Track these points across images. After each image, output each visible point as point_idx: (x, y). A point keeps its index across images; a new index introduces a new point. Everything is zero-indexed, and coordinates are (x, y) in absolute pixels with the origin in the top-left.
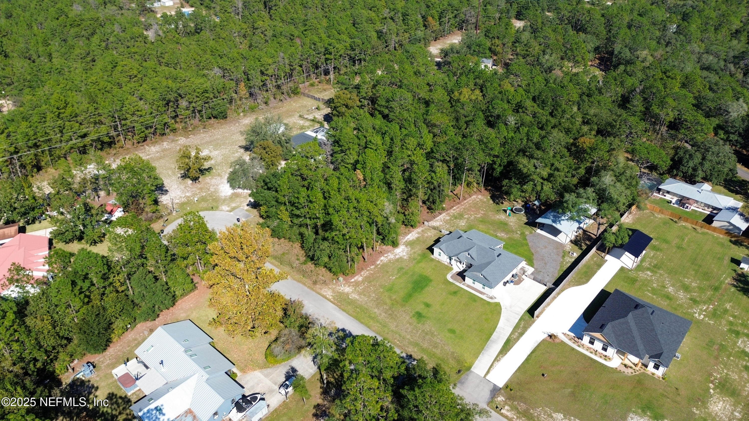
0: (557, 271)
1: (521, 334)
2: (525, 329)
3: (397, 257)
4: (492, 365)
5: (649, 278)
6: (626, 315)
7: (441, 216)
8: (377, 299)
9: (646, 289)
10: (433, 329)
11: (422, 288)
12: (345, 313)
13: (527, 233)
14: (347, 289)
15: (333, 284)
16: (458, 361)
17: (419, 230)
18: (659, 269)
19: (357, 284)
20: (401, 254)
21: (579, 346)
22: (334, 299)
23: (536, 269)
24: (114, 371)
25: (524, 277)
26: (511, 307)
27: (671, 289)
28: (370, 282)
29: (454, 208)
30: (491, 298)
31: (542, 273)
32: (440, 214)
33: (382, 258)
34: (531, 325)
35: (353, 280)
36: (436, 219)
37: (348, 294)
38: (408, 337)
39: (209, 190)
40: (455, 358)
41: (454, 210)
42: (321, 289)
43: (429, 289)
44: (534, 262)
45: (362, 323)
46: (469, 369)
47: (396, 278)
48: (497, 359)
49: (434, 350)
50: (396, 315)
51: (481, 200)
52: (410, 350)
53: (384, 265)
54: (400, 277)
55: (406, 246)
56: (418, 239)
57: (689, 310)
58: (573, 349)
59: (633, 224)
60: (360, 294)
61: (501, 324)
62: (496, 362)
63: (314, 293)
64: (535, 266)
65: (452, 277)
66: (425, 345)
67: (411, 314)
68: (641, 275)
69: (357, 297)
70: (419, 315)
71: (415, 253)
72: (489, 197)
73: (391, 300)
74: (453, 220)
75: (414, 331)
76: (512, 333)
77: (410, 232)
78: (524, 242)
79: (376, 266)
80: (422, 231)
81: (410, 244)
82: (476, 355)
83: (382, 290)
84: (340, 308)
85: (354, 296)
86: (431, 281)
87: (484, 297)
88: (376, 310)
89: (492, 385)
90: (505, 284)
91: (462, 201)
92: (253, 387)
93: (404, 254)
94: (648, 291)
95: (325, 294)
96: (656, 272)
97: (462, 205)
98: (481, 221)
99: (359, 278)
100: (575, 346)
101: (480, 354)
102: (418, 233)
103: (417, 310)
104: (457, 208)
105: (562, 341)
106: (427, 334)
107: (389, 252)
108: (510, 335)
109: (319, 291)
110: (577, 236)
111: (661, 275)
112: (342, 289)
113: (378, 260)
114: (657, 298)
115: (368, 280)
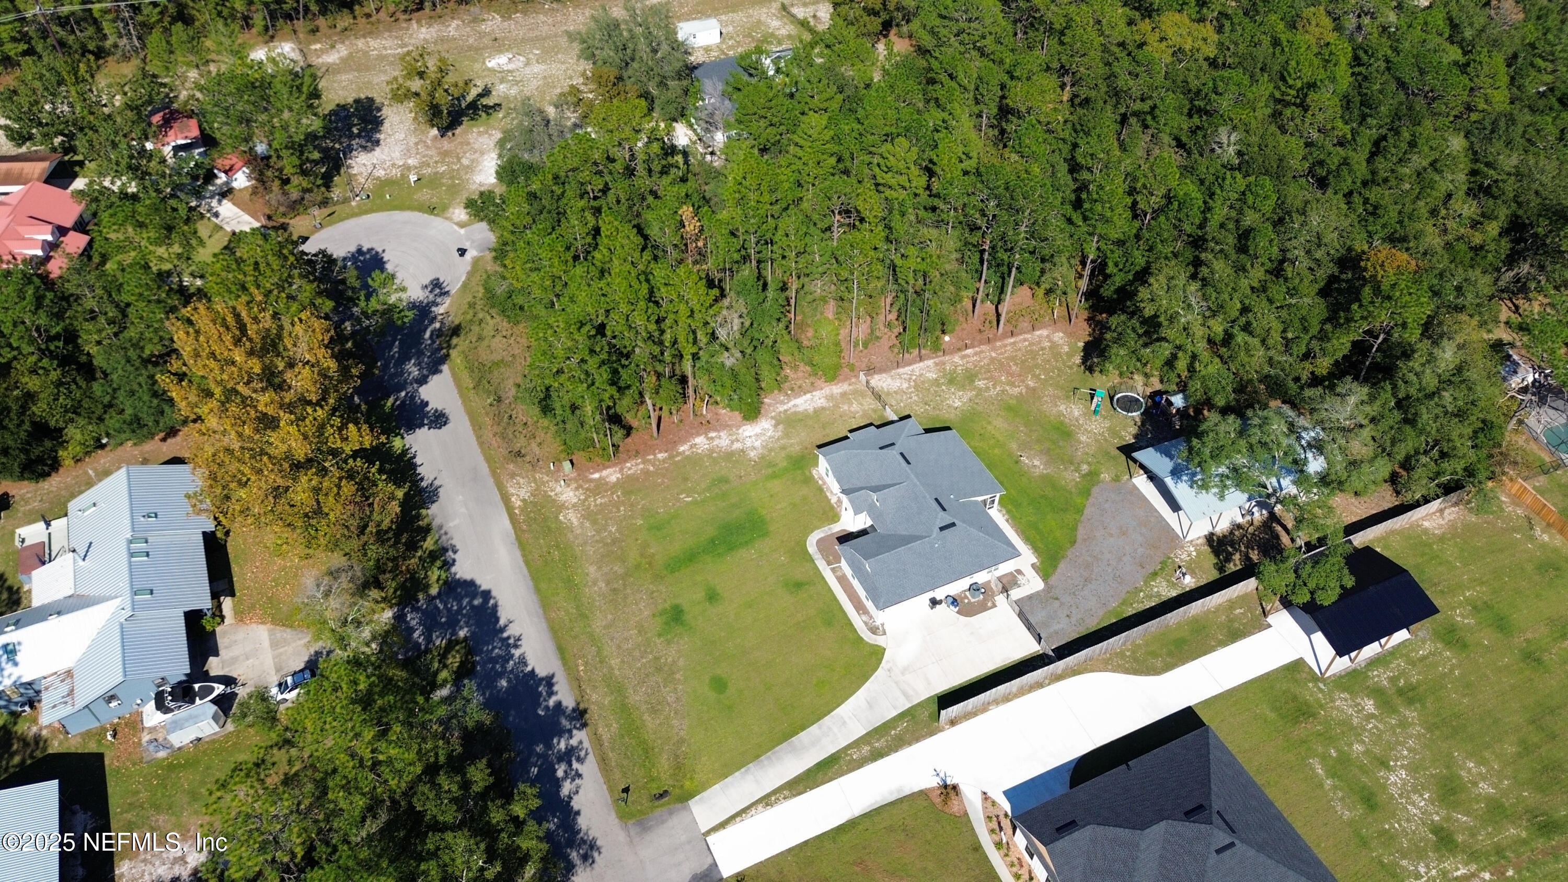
0: (1101, 613)
1: (877, 755)
2: (898, 744)
3: (737, 446)
4: (745, 811)
5: (1355, 721)
6: (1143, 826)
7: (918, 367)
8: (614, 541)
9: (1320, 749)
10: (681, 663)
11: (732, 548)
12: (518, 553)
13: (1105, 476)
14: (567, 494)
15: (549, 473)
16: (678, 768)
17: (837, 389)
18: (1410, 702)
19: (600, 487)
20: (748, 443)
21: (998, 845)
22: (522, 510)
23: (1048, 588)
25: (1000, 599)
26: (904, 671)
27: (1397, 778)
28: (627, 493)
29: (969, 351)
30: (874, 630)
31: (1056, 604)
32: (921, 359)
33: (700, 440)
34: (918, 740)
35: (596, 476)
36: (901, 370)
37: (562, 507)
38: (614, 662)
39: (460, 159)
40: (677, 756)
41: (963, 357)
42: (513, 476)
43: (746, 554)
44: (1062, 566)
45: (538, 590)
46: (686, 797)
47: (695, 502)
48: (767, 801)
49: (646, 717)
50: (625, 597)
51: (1054, 346)
52: (594, 697)
53: (694, 460)
54: (703, 501)
55: (776, 426)
56: (818, 412)
57: (1404, 863)
58: (977, 848)
59: (1442, 539)
60: (589, 515)
61: (844, 710)
62: (760, 807)
63: (491, 481)
64: (1053, 580)
65: (819, 542)
66: (636, 697)
67: (660, 607)
68: (1342, 703)
69: (575, 522)
70: (676, 616)
71: (783, 448)
72: (1081, 344)
73: (642, 555)
74: (939, 385)
75: (637, 654)
76: (856, 744)
77: (813, 387)
78: (1079, 500)
79: (671, 457)
80: (843, 395)
81: (789, 422)
82: (726, 770)
83: (640, 522)
84: (518, 538)
85: (572, 517)
86: (765, 534)
87: (857, 621)
88: (592, 569)
89: (709, 861)
90: (934, 602)
91: (1004, 336)
93: (758, 444)
94: (1324, 758)
95: (512, 491)
96: (1394, 710)
97: (995, 349)
98: (1009, 408)
99: (612, 475)
100: (986, 841)
101: (739, 769)
102: (830, 398)
103: (678, 601)
104: (976, 354)
105: (966, 814)
106: (659, 670)
107: (726, 426)
108: (849, 747)
109: (504, 479)
110: (1239, 526)
111: (1404, 724)
112: (558, 489)
113: (683, 441)
114: (1335, 788)
115: (628, 485)
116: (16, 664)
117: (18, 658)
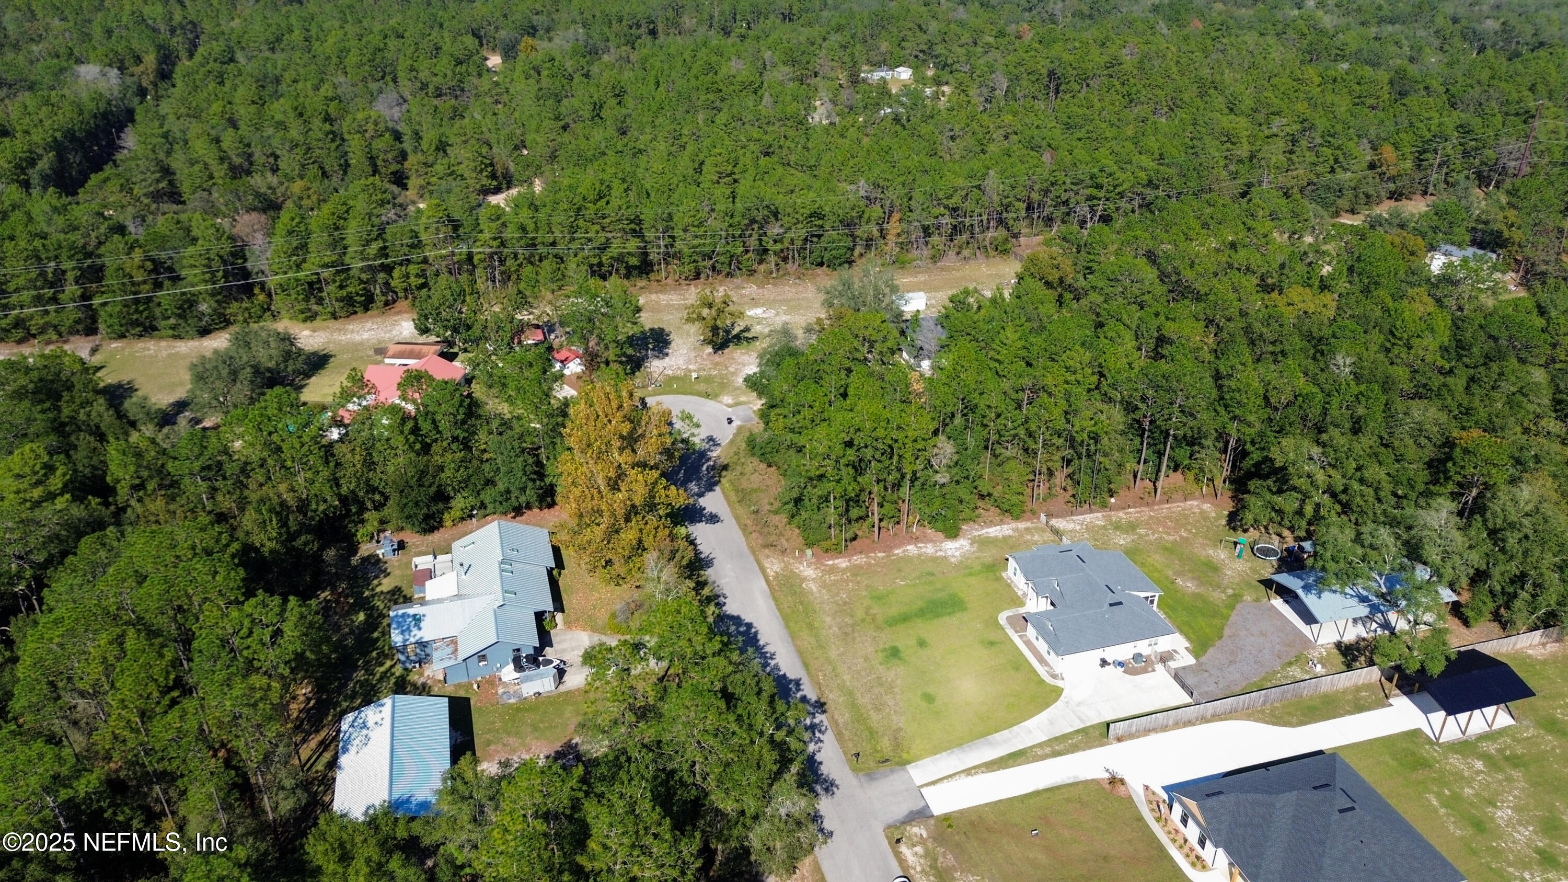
0: (1244, 684)
1: (1057, 754)
2: (1074, 749)
3: (939, 554)
4: (951, 776)
5: (1466, 774)
7: (1088, 517)
8: (845, 603)
9: (1435, 789)
10: (899, 682)
11: (937, 616)
12: (773, 603)
13: (1248, 598)
14: (809, 572)
15: (794, 558)
16: (897, 744)
17: (1022, 525)
18: (1515, 766)
19: (833, 570)
20: (949, 553)
21: (1158, 820)
22: (775, 578)
23: (1199, 664)
24: (417, 560)
25: (1159, 667)
26: (1079, 704)
27: (1503, 814)
28: (853, 575)
29: (1131, 510)
30: (1054, 676)
31: (1206, 674)
32: (1091, 512)
33: (911, 548)
34: (1090, 748)
35: (831, 562)
36: (1075, 518)
37: (804, 579)
38: (847, 677)
39: (727, 368)
40: (896, 739)
41: (1127, 513)
42: (768, 557)
43: (952, 621)
44: (1211, 651)
45: (787, 627)
46: (904, 763)
47: (907, 585)
48: (968, 772)
49: (871, 712)
50: (854, 639)
51: (1203, 512)
52: (831, 696)
53: (908, 559)
54: (914, 585)
55: (971, 544)
56: (1005, 539)
57: (1511, 870)
58: (1140, 819)
59: (1544, 662)
60: (824, 585)
61: (1030, 723)
62: (963, 775)
63: (752, 558)
64: (1203, 659)
65: (1008, 618)
66: (863, 700)
67: (881, 647)
68: (1455, 761)
69: (815, 589)
70: (894, 653)
71: (978, 558)
72: (1226, 513)
73: (867, 614)
74: (1106, 530)
75: (863, 673)
76: (1040, 745)
77: (1002, 522)
78: (1225, 611)
79: (888, 556)
80: (1027, 529)
81: (984, 543)
82: (935, 750)
83: (864, 593)
84: (772, 593)
85: (813, 587)
86: (966, 609)
87: (1040, 669)
88: (828, 620)
89: (923, 804)
90: (1104, 663)
91: (1161, 502)
92: (564, 650)
93: (957, 554)
94: (1438, 795)
95: (767, 565)
96: (1500, 770)
97: (1153, 510)
98: (1166, 549)
99: (842, 563)
100: (1148, 817)
101: (945, 750)
102: (1016, 530)
103: (897, 644)
104: (1137, 512)
105: (1130, 797)
106: (881, 685)
107: (931, 541)
108: (1034, 746)
109: (762, 558)
110: (1364, 639)
111: (1509, 779)
112: (802, 568)
113: (898, 546)
114: (1448, 815)
115: (856, 570)
116: (420, 629)
117: (422, 625)
